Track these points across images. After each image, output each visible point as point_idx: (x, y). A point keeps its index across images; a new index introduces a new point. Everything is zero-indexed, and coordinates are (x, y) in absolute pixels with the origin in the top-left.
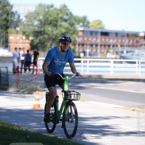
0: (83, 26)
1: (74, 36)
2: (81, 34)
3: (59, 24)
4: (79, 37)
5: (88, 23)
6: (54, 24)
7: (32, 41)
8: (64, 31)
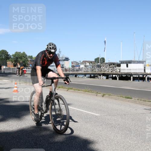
0: (31, 59)
1: (27, 62)
2: (30, 61)
3: (22, 58)
4: (29, 62)
5: (33, 58)
6: (21, 58)
7: (14, 63)
8: (24, 60)
